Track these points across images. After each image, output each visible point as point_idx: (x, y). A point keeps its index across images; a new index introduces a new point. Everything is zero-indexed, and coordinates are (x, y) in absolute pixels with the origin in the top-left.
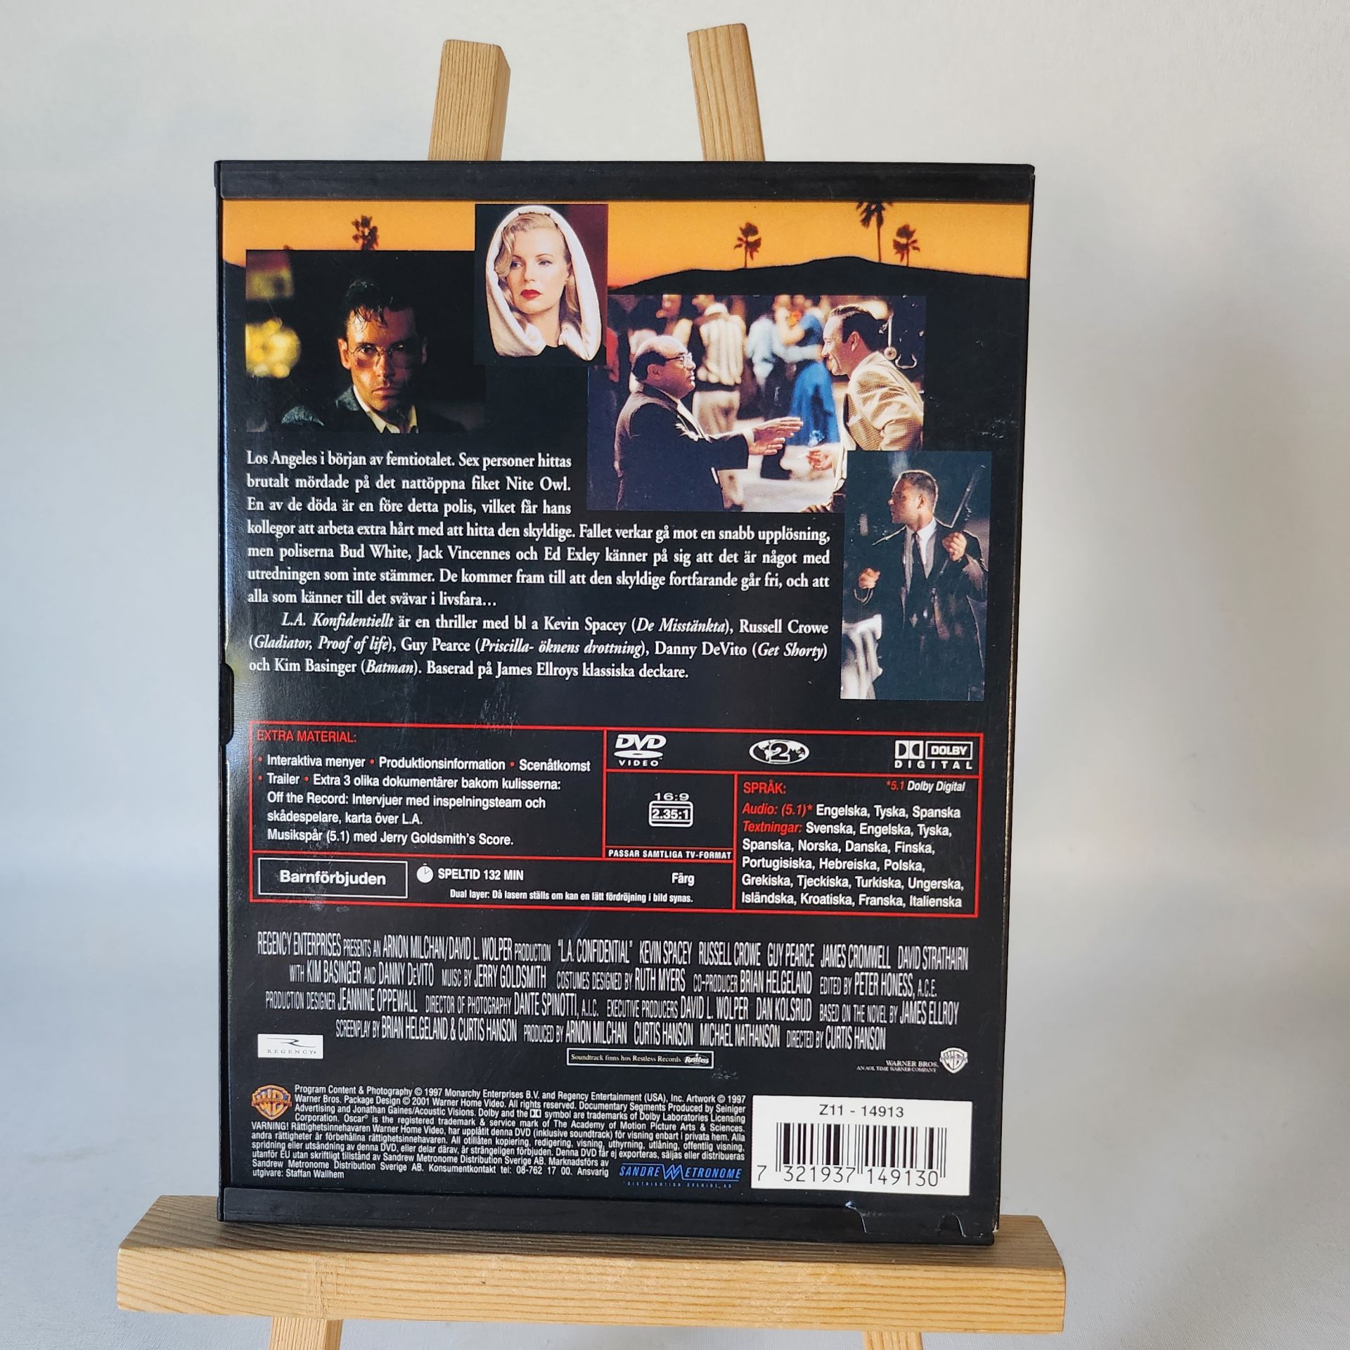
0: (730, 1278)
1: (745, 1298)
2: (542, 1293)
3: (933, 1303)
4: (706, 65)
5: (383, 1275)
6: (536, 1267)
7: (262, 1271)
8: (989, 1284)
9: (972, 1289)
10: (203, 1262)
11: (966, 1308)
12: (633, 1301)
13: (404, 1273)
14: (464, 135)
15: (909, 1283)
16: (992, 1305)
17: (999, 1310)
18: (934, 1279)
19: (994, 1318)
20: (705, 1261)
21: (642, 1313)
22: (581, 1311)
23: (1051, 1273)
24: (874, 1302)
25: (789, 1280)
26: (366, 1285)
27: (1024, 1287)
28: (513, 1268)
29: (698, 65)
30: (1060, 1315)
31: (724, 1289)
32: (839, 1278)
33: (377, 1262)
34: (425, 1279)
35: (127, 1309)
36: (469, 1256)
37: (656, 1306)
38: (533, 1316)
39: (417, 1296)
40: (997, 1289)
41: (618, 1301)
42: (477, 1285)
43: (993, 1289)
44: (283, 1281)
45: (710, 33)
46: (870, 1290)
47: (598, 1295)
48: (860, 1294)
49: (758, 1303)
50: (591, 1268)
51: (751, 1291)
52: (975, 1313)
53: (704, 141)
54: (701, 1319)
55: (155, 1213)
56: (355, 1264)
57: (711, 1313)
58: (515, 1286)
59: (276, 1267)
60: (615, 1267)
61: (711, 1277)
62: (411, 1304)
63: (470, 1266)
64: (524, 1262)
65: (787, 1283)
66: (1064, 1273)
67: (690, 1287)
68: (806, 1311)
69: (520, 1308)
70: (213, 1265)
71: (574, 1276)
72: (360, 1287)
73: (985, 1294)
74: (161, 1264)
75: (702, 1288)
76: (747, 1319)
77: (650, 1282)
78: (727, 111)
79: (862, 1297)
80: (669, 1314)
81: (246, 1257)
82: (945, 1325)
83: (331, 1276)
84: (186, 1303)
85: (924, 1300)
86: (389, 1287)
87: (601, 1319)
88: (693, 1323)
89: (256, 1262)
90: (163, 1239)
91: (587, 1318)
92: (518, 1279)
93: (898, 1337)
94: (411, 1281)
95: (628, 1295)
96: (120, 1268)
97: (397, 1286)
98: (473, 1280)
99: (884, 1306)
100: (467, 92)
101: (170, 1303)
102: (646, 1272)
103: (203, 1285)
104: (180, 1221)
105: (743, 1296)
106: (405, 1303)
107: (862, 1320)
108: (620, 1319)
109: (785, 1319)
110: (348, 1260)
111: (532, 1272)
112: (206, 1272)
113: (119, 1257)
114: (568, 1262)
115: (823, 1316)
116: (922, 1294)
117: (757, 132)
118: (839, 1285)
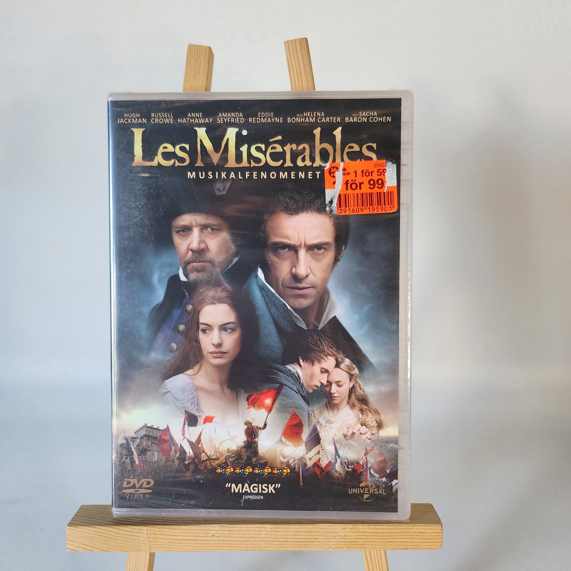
0: (310, 531)
1: (317, 539)
2: (236, 539)
3: (391, 539)
4: (292, 54)
5: (173, 534)
6: (234, 529)
7: (125, 534)
8: (413, 530)
9: (406, 532)
10: (101, 531)
11: (403, 540)
12: (273, 541)
13: (182, 533)
14: (197, 83)
15: (381, 531)
16: (414, 538)
17: (417, 540)
18: (391, 529)
19: (415, 544)
20: (300, 524)
21: (276, 546)
22: (252, 546)
23: (436, 525)
24: (368, 539)
25: (333, 531)
26: (166, 538)
27: (426, 531)
28: (225, 529)
29: (289, 53)
30: (440, 542)
31: (308, 535)
32: (354, 529)
33: (170, 529)
34: (190, 535)
35: (70, 550)
36: (207, 525)
37: (282, 543)
38: (233, 548)
39: (187, 542)
40: (416, 532)
41: (267, 541)
42: (211, 536)
43: (414, 532)
44: (133, 537)
45: (293, 41)
46: (366, 534)
47: (259, 539)
48: (362, 536)
49: (322, 540)
50: (256, 528)
51: (319, 536)
52: (407, 542)
53: (291, 83)
54: (299, 547)
55: (80, 512)
56: (162, 530)
57: (303, 545)
58: (226, 537)
59: (130, 531)
60: (265, 528)
61: (303, 531)
62: (185, 545)
63: (208, 529)
64: (229, 527)
65: (333, 532)
66: (442, 525)
67: (295, 535)
68: (341, 543)
69: (228, 545)
70: (105, 532)
71: (249, 532)
72: (164, 539)
73: (411, 534)
74: (85, 532)
75: (300, 535)
76: (318, 547)
77: (279, 533)
78: (300, 72)
79: (363, 537)
80: (287, 546)
81: (118, 528)
82: (395, 547)
83: (152, 535)
84: (94, 547)
85: (387, 537)
86: (176, 538)
87: (259, 549)
88: (296, 549)
89: (122, 530)
90: (85, 522)
91: (254, 549)
92: (227, 534)
93: (377, 553)
94: (184, 536)
95: (271, 539)
96: (68, 534)
97: (179, 539)
98: (209, 535)
99: (371, 540)
100: (198, 65)
101: (88, 548)
102: (277, 530)
103: (101, 540)
104: (91, 515)
105: (316, 538)
106: (182, 545)
107: (363, 546)
108: (268, 549)
109: (333, 547)
110: (159, 528)
111: (233, 531)
112: (102, 534)
113: (67, 530)
114: (247, 526)
115: (348, 545)
116: (386, 535)
117: (312, 79)
118: (354, 532)
